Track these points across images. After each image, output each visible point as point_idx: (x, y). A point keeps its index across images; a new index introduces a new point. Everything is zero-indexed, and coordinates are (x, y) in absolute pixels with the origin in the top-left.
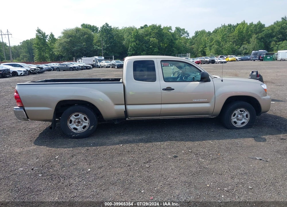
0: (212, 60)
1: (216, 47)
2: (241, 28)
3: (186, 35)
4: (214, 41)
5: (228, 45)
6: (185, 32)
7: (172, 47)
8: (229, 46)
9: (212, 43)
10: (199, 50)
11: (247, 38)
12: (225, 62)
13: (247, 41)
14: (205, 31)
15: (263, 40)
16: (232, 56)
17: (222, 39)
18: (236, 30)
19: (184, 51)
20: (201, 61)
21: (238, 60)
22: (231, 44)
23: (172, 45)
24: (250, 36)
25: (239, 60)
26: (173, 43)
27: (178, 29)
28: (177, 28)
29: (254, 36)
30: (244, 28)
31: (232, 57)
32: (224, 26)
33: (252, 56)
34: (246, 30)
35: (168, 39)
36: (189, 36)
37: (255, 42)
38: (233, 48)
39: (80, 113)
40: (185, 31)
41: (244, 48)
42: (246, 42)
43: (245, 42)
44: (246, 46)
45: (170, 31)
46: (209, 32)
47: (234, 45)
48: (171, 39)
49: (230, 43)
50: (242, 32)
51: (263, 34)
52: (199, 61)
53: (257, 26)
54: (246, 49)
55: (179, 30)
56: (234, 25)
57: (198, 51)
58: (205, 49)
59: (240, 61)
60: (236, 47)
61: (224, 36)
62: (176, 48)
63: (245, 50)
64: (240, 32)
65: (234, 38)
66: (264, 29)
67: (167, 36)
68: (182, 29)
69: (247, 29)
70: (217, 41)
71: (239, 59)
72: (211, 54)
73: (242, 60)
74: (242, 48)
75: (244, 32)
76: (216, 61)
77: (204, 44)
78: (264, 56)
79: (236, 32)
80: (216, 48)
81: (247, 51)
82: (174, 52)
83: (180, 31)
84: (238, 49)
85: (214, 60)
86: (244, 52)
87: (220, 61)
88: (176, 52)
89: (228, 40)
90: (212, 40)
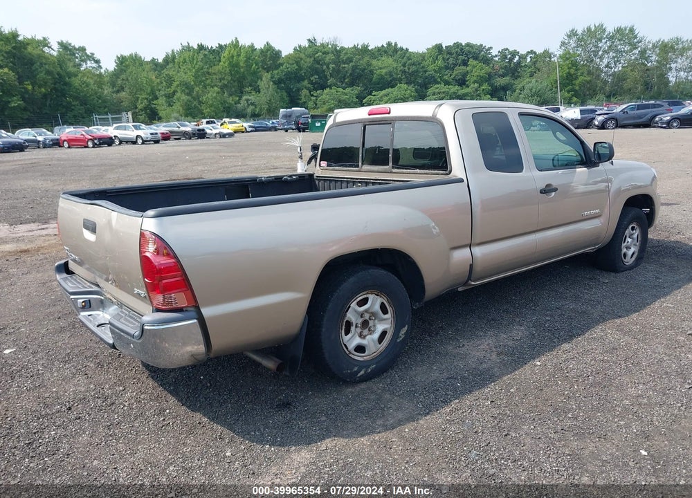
0: (199, 130)
1: (185, 97)
2: (233, 57)
3: (90, 64)
4: (175, 84)
5: (212, 94)
6: (88, 56)
7: (64, 95)
8: (215, 98)
9: (173, 88)
10: (140, 106)
11: (249, 78)
12: (231, 135)
13: (251, 85)
14: (140, 57)
15: (283, 85)
16: (233, 120)
17: (196, 78)
18: (223, 60)
19: (100, 107)
20: (171, 132)
21: (249, 129)
22: (218, 93)
23: (64, 89)
24: (256, 76)
25: (251, 129)
26: (66, 84)
27: (64, 46)
28: (61, 44)
29: (266, 76)
30: (239, 55)
31: (235, 122)
32: (188, 48)
33: (281, 120)
34: (246, 61)
35: (48, 72)
36: (100, 67)
37: (271, 89)
38: (225, 102)
39: (372, 294)
40: (88, 52)
41: (249, 102)
42: (250, 88)
43: (247, 89)
44: (252, 98)
45: (46, 49)
46: (153, 60)
47: (226, 95)
48: (58, 74)
49: (216, 88)
50: (237, 65)
51: (282, 71)
52: (167, 133)
53: (267, 52)
54: (252, 104)
55: (70, 50)
56: (212, 47)
57: (136, 108)
58: (155, 102)
59: (251, 131)
60: (231, 98)
61: (197, 71)
62: (76, 98)
63: (251, 107)
64: (234, 66)
65: (224, 79)
66: (280, 61)
67: (45, 64)
68: (77, 47)
69: (248, 58)
70: (183, 85)
71: (250, 127)
72: (175, 115)
73: (256, 130)
74: (243, 102)
75: (241, 64)
76: (208, 131)
77: (149, 91)
78: (310, 120)
79: (223, 65)
80: (183, 100)
81: (257, 110)
82: (73, 110)
83: (74, 54)
84: (236, 104)
85: (203, 130)
86: (250, 110)
87: (217, 131)
88: (79, 109)
89: (208, 82)
90: (170, 81)
